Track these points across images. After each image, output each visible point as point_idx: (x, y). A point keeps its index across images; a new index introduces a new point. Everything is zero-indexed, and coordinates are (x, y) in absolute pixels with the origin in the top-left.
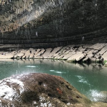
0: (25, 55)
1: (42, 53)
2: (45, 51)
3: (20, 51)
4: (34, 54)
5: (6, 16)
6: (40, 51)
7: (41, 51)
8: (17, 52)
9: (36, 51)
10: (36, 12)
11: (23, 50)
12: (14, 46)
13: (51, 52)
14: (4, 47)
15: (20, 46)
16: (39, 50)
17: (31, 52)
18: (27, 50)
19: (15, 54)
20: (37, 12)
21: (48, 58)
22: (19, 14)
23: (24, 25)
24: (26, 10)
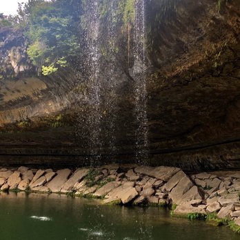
0: (9, 183)
1: (48, 180)
2: (56, 175)
4: (30, 181)
6: (44, 174)
7: (46, 175)
9: (34, 174)
11: (3, 169)
13: (68, 178)
16: (40, 172)
17: (21, 176)
18: (13, 171)
20: (50, 104)
21: (62, 191)
22: (11, 101)
23: (17, 121)
24: (28, 96)
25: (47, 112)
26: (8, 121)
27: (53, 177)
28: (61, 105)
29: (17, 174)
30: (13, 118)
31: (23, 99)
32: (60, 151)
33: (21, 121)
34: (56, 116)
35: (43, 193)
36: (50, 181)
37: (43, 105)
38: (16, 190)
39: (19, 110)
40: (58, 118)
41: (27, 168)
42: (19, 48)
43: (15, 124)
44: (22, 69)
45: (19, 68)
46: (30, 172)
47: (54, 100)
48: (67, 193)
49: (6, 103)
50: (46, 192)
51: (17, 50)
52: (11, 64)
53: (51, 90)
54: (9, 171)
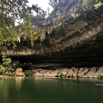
0: (69, 74)
1: (86, 72)
3: (63, 70)
4: (78, 73)
5: (56, 38)
6: (84, 70)
8: (60, 71)
9: (79, 70)
10: (88, 32)
11: (65, 68)
12: (57, 65)
13: (96, 71)
14: (48, 66)
15: (63, 65)
16: (82, 69)
18: (70, 69)
19: (59, 73)
20: (90, 32)
21: (94, 77)
22: (69, 36)
23: (72, 45)
24: (78, 32)
25: (88, 37)
26: (68, 45)
27: (88, 71)
28: (96, 32)
29: (71, 70)
30: (70, 44)
31: (75, 33)
32: (89, 59)
33: (74, 45)
34: (93, 39)
35: (85, 78)
36: (87, 72)
37: (85, 34)
38: (72, 77)
39: (73, 39)
40: (94, 39)
41: (75, 68)
42: (76, 5)
43: (71, 47)
44: (77, 16)
45: (76, 15)
46: (77, 69)
47: (91, 30)
48: (97, 78)
49: (67, 37)
50: (87, 78)
51: (75, 6)
52: (71, 16)
53: (90, 25)
54: (68, 69)
